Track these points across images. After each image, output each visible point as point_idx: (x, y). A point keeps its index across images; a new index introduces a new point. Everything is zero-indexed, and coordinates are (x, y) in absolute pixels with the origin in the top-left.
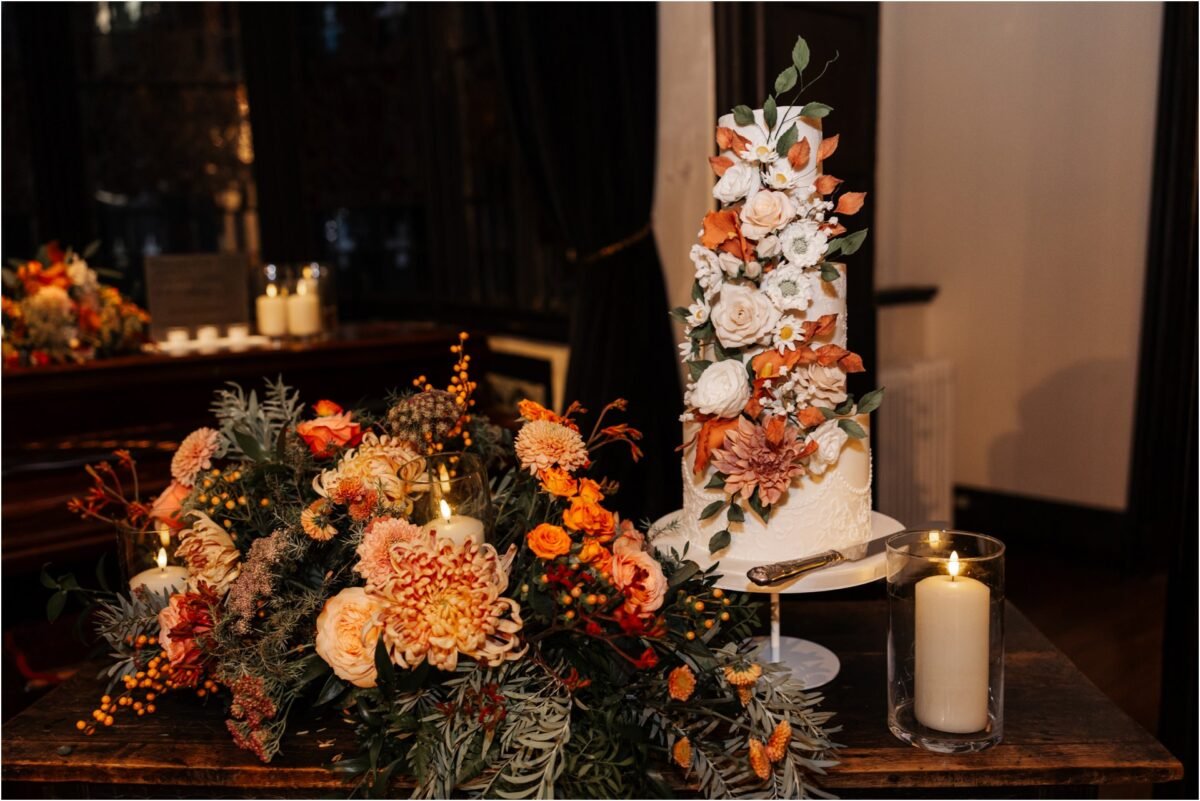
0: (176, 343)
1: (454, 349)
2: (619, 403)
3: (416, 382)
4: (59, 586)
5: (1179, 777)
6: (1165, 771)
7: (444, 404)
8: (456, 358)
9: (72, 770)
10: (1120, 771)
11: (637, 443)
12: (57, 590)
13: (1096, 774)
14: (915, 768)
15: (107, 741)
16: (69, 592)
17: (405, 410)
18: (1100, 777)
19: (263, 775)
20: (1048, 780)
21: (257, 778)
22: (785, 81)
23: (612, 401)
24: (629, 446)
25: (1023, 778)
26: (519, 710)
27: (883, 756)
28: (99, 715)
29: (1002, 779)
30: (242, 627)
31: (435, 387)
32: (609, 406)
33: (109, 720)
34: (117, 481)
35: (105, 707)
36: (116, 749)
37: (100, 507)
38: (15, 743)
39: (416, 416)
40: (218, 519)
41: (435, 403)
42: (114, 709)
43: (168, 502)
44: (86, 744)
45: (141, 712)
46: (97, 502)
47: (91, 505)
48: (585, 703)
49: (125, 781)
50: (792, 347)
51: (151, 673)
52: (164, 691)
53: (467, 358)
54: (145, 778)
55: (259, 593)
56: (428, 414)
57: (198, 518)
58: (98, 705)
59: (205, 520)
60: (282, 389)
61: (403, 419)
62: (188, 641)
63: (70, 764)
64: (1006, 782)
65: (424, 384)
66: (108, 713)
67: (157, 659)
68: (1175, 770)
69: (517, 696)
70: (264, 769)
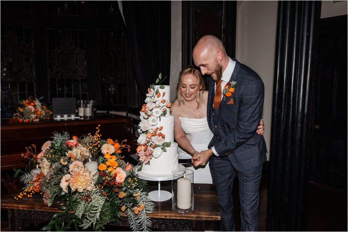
0: (59, 118)
1: (97, 128)
2: (126, 140)
3: (88, 134)
4: (17, 171)
5: (220, 219)
6: (217, 218)
7: (92, 139)
8: (97, 130)
9: (13, 206)
10: (208, 217)
11: (129, 148)
12: (16, 172)
13: (204, 218)
14: (170, 215)
15: (20, 201)
16: (19, 172)
17: (84, 140)
18: (205, 218)
19: (48, 209)
20: (195, 218)
21: (47, 210)
22: (157, 81)
23: (124, 140)
24: (128, 149)
25: (190, 218)
26: (96, 199)
27: (165, 212)
28: (19, 196)
29: (186, 218)
30: (47, 181)
31: (92, 136)
32: (124, 141)
33: (21, 197)
34: (32, 151)
35: (21, 195)
36: (22, 203)
37: (28, 156)
38: (4, 201)
39: (86, 142)
40: (47, 160)
41: (90, 139)
42: (22, 195)
43: (40, 156)
44: (17, 202)
45: (29, 197)
46: (28, 155)
47: (26, 155)
48: (108, 198)
49: (23, 209)
50: (153, 132)
51: (31, 189)
52: (34, 193)
53: (99, 130)
54: (26, 208)
55: (51, 175)
56: (88, 141)
57: (43, 159)
58: (19, 194)
59: (45, 160)
60: (66, 133)
61: (84, 142)
62: (37, 183)
63: (13, 205)
64: (187, 218)
65: (90, 135)
66: (21, 196)
67: (32, 186)
68: (219, 218)
69: (97, 196)
70: (48, 208)
